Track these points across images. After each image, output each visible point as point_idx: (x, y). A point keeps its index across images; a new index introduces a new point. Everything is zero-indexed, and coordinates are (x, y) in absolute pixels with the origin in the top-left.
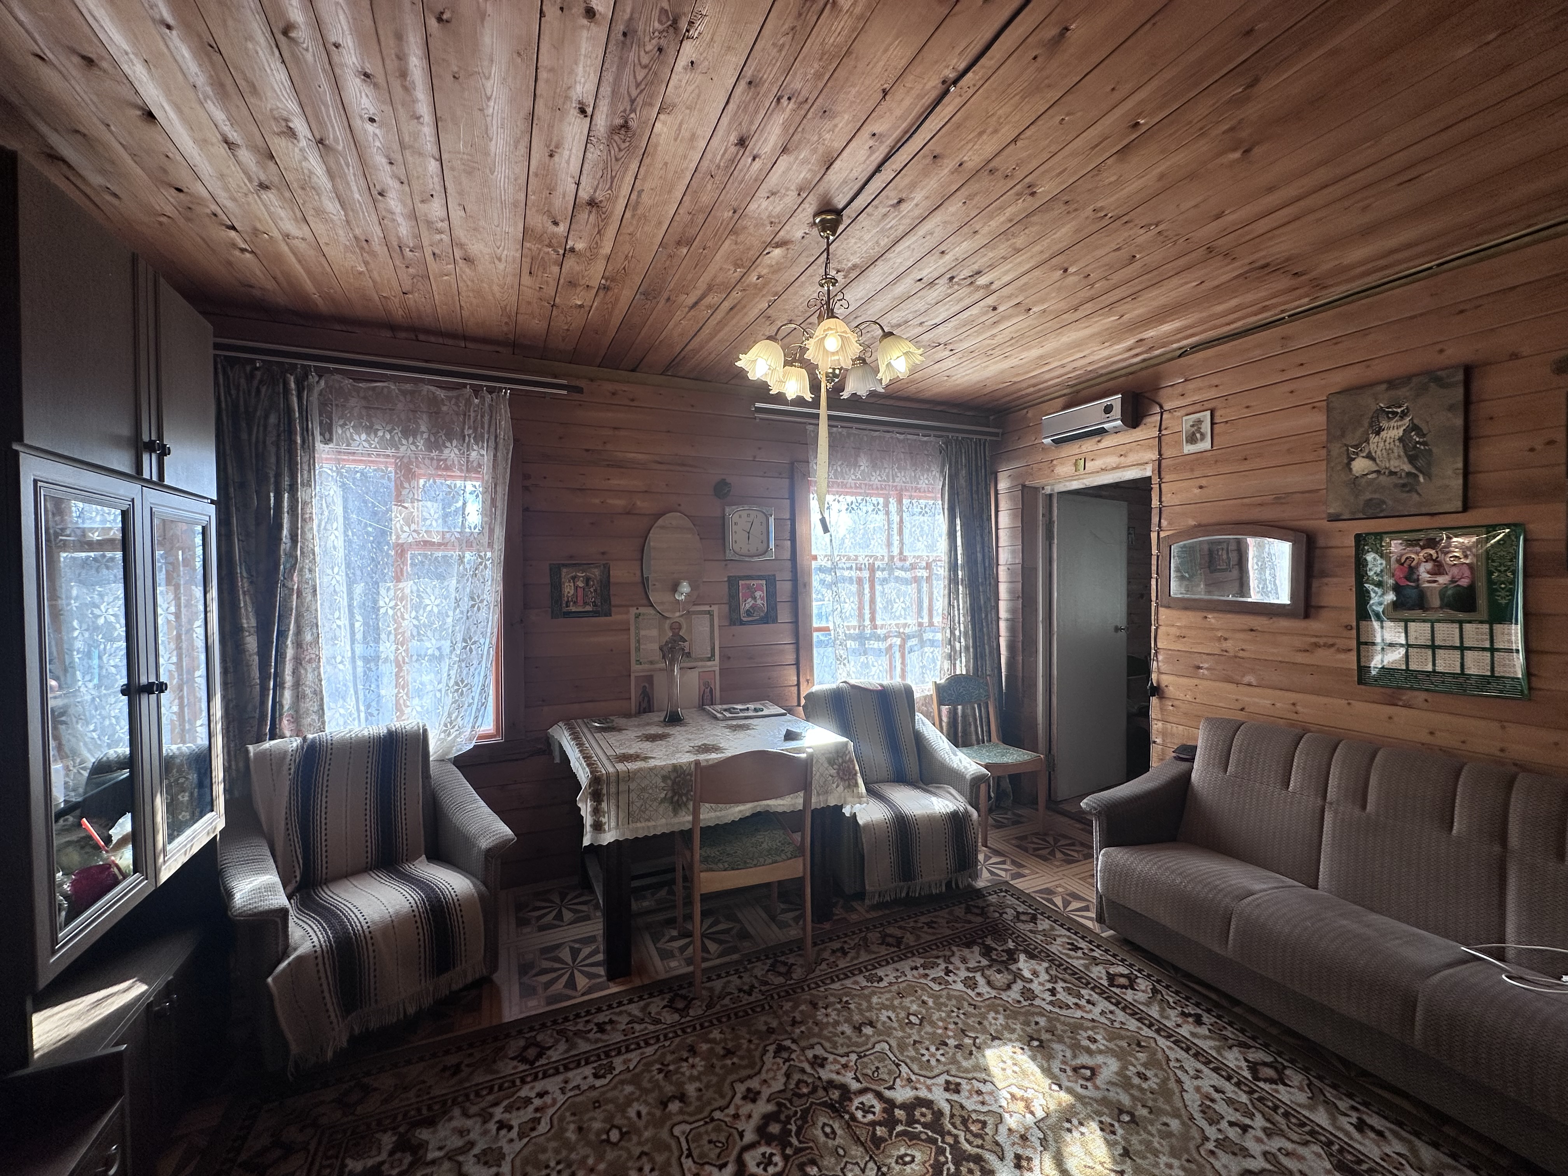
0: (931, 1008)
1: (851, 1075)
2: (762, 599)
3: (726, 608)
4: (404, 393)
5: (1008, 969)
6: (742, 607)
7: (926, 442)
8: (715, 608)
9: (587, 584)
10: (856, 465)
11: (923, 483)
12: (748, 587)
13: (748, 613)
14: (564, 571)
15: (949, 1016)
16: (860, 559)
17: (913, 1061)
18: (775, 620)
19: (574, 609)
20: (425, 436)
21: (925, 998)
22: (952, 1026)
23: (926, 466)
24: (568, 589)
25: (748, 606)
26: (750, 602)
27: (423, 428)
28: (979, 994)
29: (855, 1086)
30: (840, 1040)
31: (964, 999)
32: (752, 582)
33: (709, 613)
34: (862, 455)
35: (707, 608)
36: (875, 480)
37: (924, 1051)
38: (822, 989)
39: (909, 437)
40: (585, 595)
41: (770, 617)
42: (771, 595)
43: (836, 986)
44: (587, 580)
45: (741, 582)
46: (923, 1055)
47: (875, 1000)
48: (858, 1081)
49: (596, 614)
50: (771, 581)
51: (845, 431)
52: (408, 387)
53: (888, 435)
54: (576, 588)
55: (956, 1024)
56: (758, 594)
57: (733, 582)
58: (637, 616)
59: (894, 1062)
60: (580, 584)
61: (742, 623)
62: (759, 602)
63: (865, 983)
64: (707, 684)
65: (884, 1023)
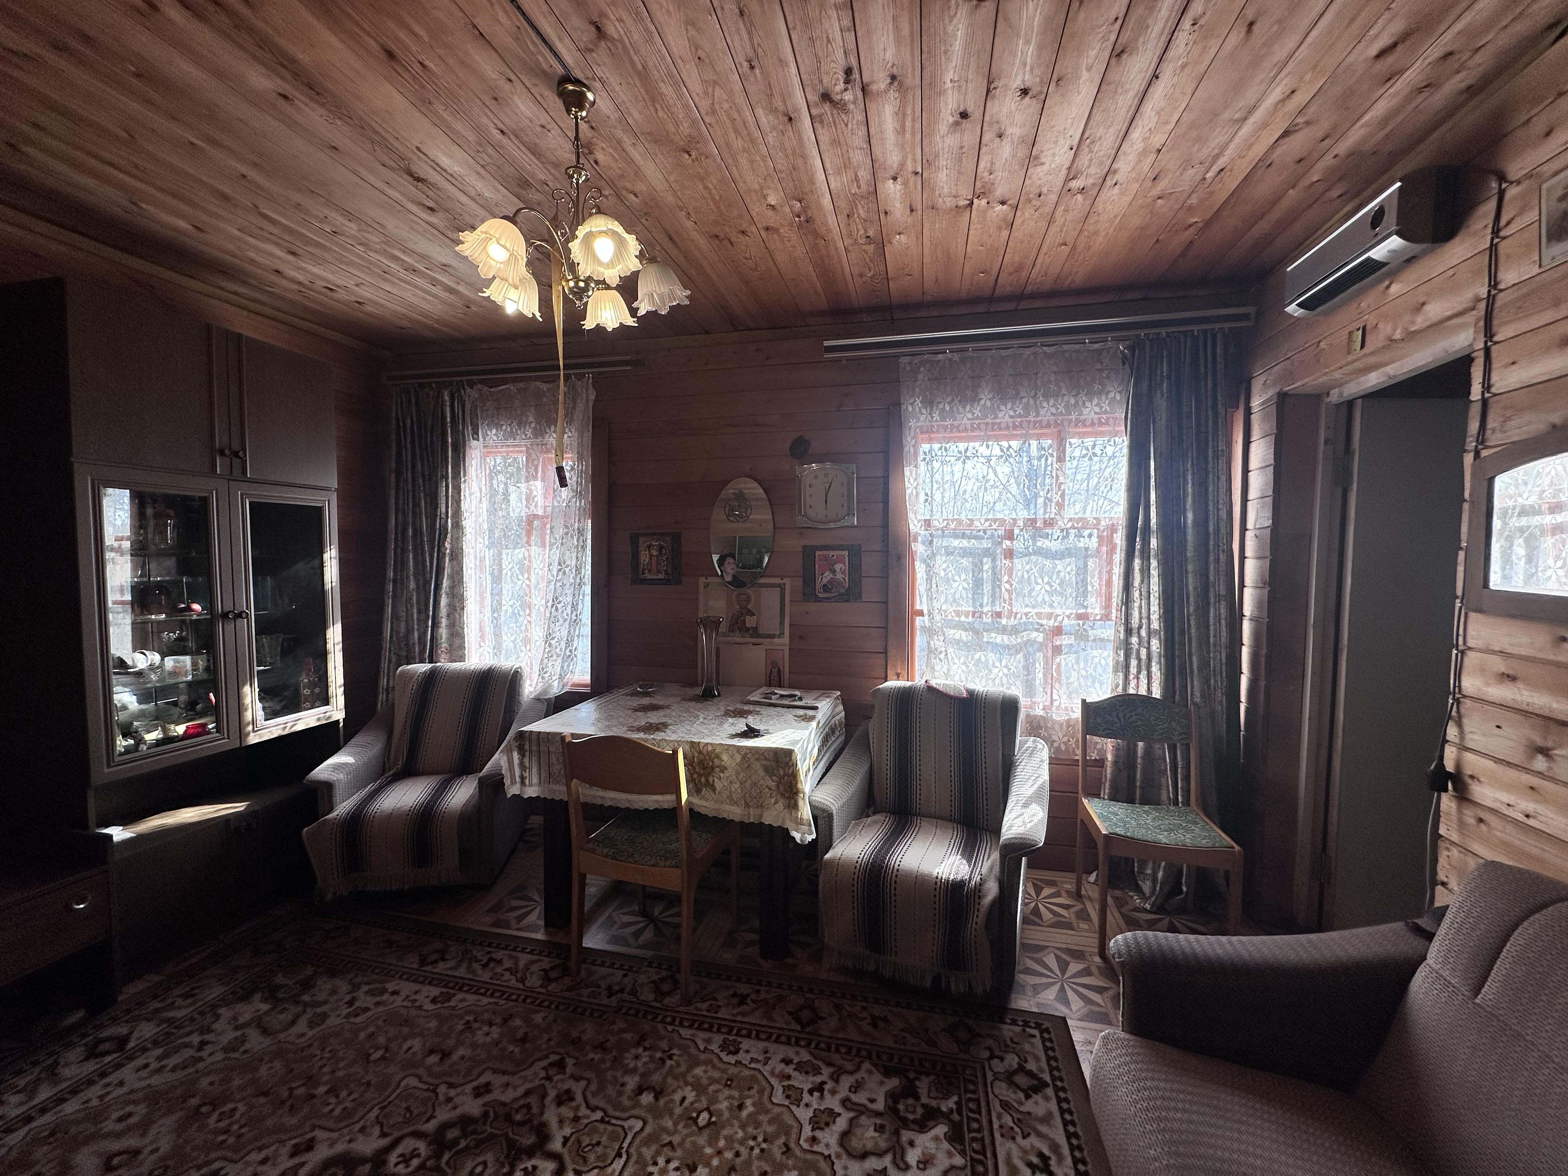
0: (737, 1118)
1: (567, 1131)
2: (843, 572)
3: (799, 583)
4: (520, 390)
5: (897, 1133)
6: (818, 581)
7: (1099, 352)
8: (785, 581)
9: (660, 553)
10: (975, 399)
11: (1091, 410)
12: (826, 558)
13: (826, 588)
14: (642, 539)
15: (742, 1142)
16: (977, 523)
17: (637, 1162)
18: (858, 597)
19: (649, 577)
20: (533, 425)
21: (748, 1102)
22: (729, 1155)
23: (1097, 387)
24: (644, 558)
25: (825, 580)
26: (828, 576)
27: (531, 419)
28: (814, 1140)
29: (556, 1145)
30: (611, 1090)
31: (787, 1134)
32: (832, 553)
33: (779, 585)
34: (983, 384)
35: (777, 581)
36: (1005, 415)
37: (661, 1161)
38: (670, 1028)
39: (1065, 347)
40: (658, 563)
41: (852, 593)
42: (855, 569)
43: (686, 1033)
44: (661, 548)
45: (818, 553)
46: (655, 1164)
47: (698, 1071)
48: (564, 1144)
49: (666, 582)
50: (855, 553)
51: (956, 357)
52: (522, 385)
53: (1028, 352)
54: (651, 556)
55: (737, 1154)
56: (838, 567)
57: (808, 553)
58: (707, 586)
59: (621, 1148)
60: (655, 553)
61: (818, 600)
62: (839, 576)
63: (714, 1047)
64: (774, 664)
65: (672, 1101)
